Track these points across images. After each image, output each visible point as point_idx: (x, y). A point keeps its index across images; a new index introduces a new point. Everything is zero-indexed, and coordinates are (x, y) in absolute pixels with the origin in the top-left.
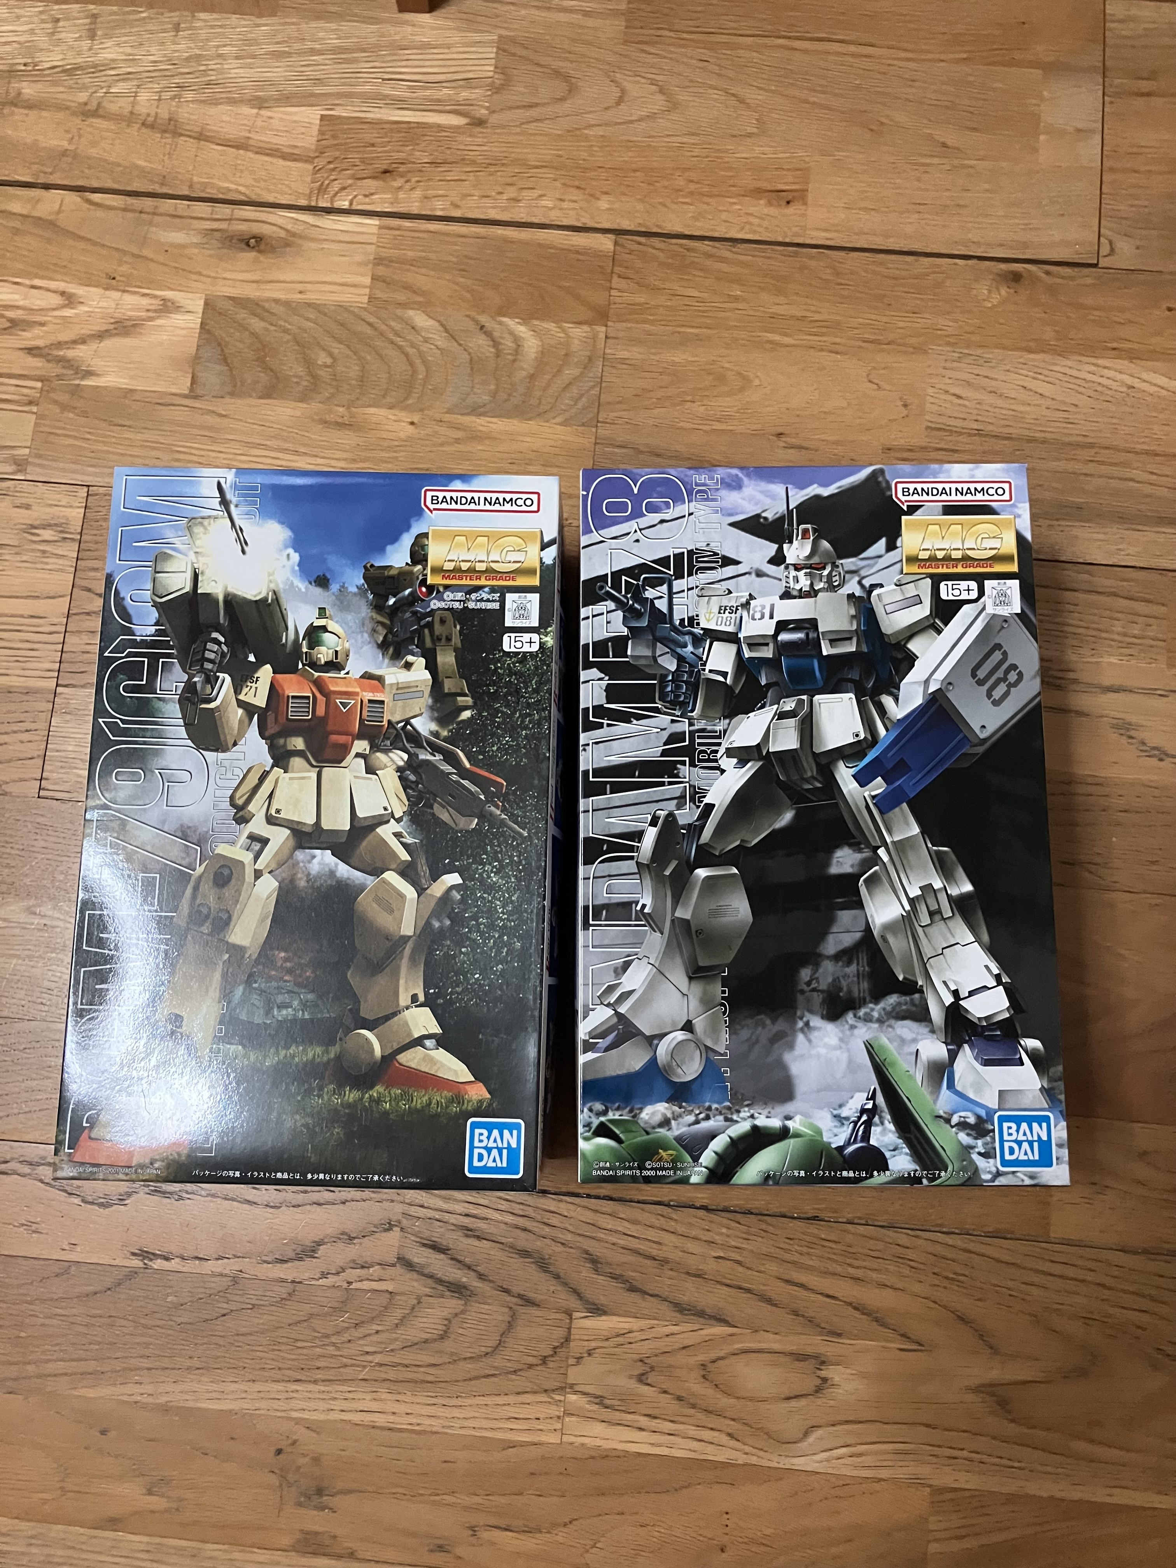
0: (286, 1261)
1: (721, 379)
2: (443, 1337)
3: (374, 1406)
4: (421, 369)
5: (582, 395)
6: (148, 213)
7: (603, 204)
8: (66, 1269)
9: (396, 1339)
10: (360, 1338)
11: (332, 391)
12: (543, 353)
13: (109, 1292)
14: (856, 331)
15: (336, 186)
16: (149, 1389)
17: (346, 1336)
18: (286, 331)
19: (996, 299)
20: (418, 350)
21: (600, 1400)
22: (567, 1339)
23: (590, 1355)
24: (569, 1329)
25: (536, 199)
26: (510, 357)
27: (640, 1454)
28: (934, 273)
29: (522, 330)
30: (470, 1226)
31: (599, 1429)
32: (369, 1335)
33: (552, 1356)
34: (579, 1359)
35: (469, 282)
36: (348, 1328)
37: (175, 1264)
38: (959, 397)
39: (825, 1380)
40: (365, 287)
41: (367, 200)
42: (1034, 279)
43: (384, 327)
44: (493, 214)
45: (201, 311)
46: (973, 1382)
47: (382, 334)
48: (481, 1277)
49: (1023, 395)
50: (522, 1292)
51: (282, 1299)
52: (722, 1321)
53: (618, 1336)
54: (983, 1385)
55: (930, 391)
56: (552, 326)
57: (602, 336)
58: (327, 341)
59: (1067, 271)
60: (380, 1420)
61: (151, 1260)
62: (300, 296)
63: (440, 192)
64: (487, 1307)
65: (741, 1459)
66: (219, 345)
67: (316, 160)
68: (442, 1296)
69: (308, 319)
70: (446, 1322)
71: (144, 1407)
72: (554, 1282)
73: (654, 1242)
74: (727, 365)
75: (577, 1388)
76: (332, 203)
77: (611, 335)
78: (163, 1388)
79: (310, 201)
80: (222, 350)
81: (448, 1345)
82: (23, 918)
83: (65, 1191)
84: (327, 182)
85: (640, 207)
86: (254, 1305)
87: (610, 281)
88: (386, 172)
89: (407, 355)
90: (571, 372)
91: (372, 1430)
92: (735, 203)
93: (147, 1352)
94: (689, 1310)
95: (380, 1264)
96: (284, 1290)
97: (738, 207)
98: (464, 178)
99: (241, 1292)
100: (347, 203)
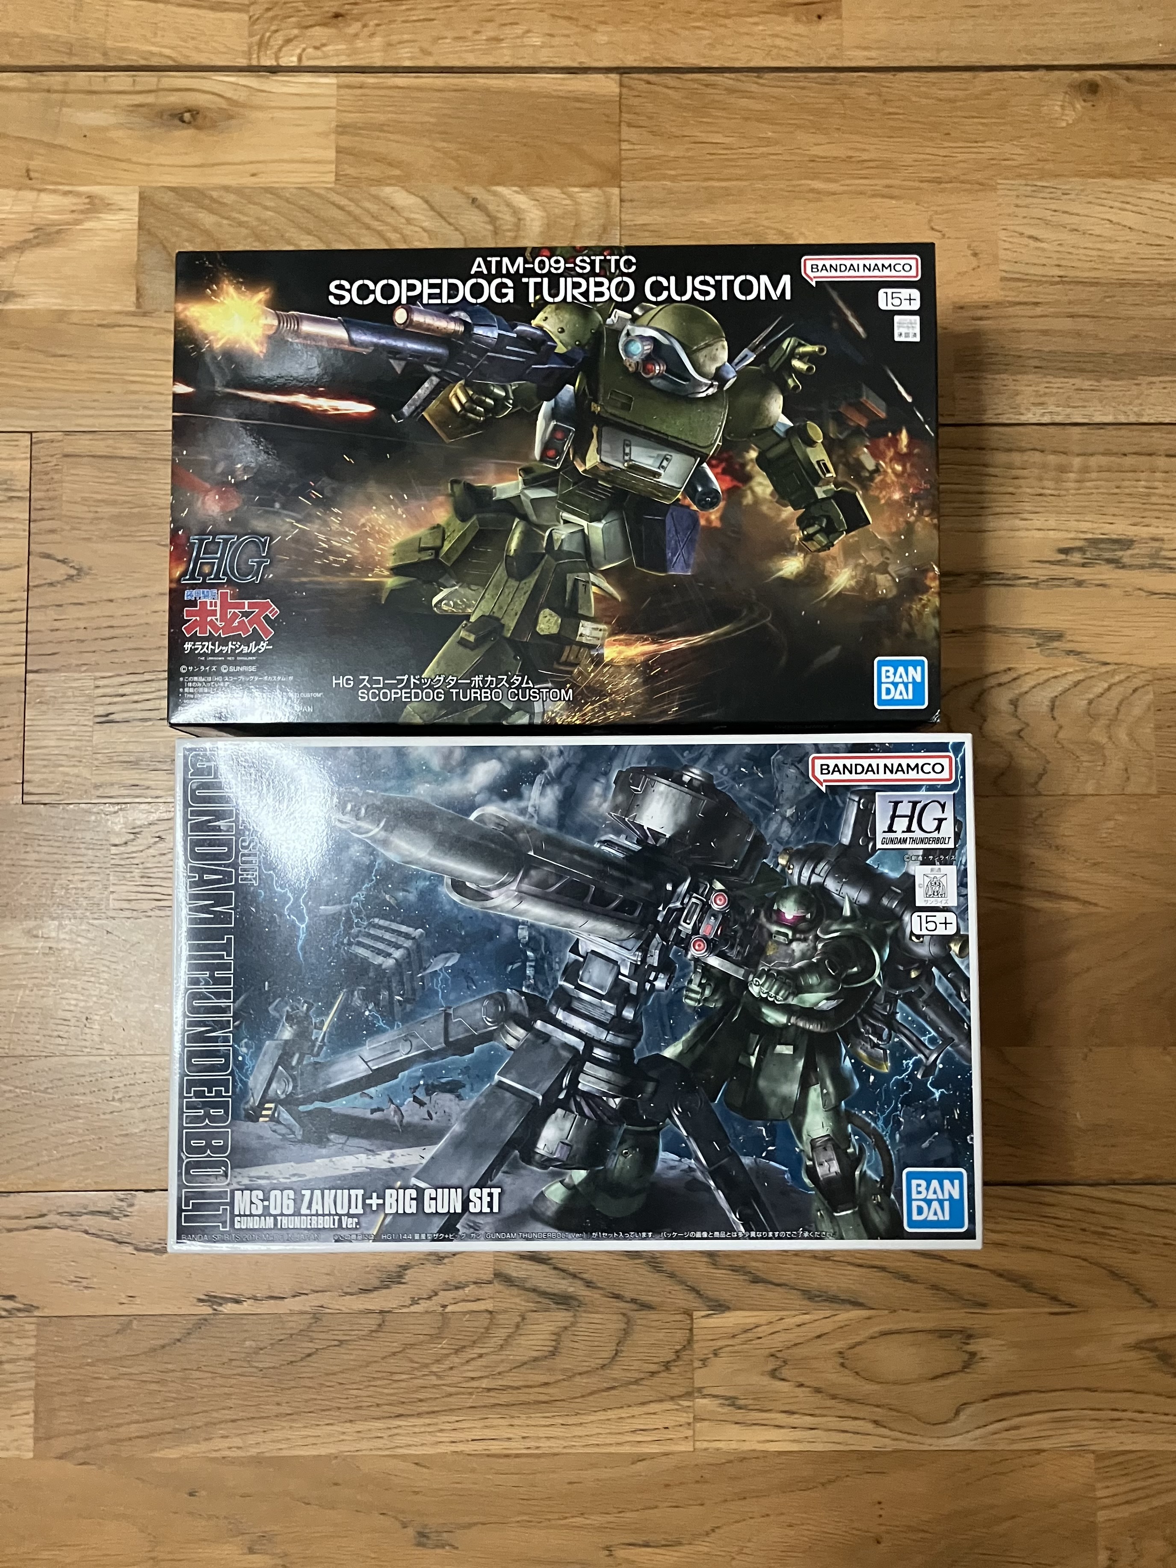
0: (371, 1291)
2: (553, 1353)
3: (489, 1433)
6: (56, 92)
7: (601, 36)
8: (126, 1324)
9: (502, 1361)
10: (463, 1364)
12: (549, 226)
13: (178, 1344)
14: (911, 170)
15: (279, 39)
16: (238, 1441)
17: (447, 1364)
18: (241, 224)
19: (1070, 116)
20: (401, 234)
21: (732, 1402)
22: (690, 1341)
23: (716, 1355)
24: (691, 1330)
25: (521, 37)
26: (509, 234)
27: (780, 1453)
28: (998, 90)
29: (521, 200)
31: (734, 1432)
32: (473, 1359)
33: (674, 1361)
34: (704, 1361)
35: (452, 147)
36: (448, 1355)
37: (246, 1307)
38: (1036, 239)
39: (973, 1354)
40: (330, 162)
41: (319, 53)
42: (1114, 89)
43: (358, 211)
44: (472, 60)
45: (136, 206)
46: (1132, 1340)
47: (356, 219)
48: (589, 1284)
49: (1109, 231)
50: (636, 1297)
51: (372, 1331)
52: (857, 1304)
53: (746, 1331)
54: (1142, 1342)
55: (1002, 235)
56: (555, 192)
57: (616, 200)
59: (1153, 75)
60: (495, 1447)
61: (221, 1304)
62: (254, 179)
63: (406, 37)
64: (600, 1316)
65: (889, 1445)
66: (165, 247)
67: (251, 8)
68: (547, 1310)
69: (266, 208)
70: (554, 1337)
71: (233, 1461)
72: (668, 1281)
74: (766, 223)
75: (705, 1392)
76: (277, 60)
77: (627, 197)
78: (251, 1440)
79: (250, 59)
80: (169, 254)
81: (562, 1362)
82: (23, 942)
83: (114, 1240)
84: (268, 34)
85: (646, 37)
86: (341, 1341)
87: (619, 132)
88: (337, 16)
91: (487, 1459)
92: (756, 24)
93: (229, 1403)
94: (820, 1296)
95: (475, 1283)
96: (372, 1322)
97: (761, 28)
98: (432, 17)
99: (325, 1329)
100: (295, 59)
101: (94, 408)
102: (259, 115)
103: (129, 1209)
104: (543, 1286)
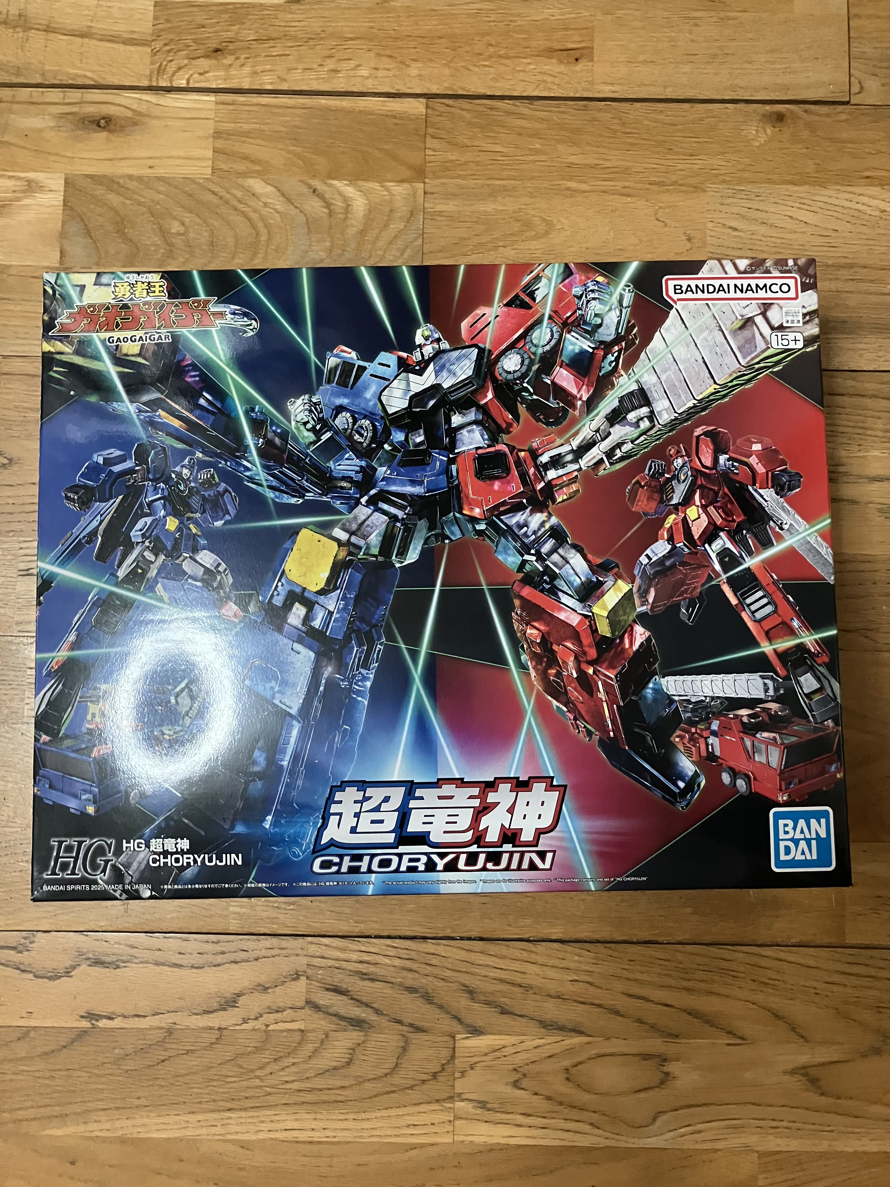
0: (212, 1012)
1: (527, 224)
2: (348, 1064)
3: (296, 1125)
4: (263, 231)
5: (407, 247)
6: (6, 102)
7: (414, 71)
8: (25, 1033)
9: (310, 1069)
10: (280, 1070)
11: (187, 256)
12: (371, 210)
13: (65, 1050)
14: (642, 175)
15: (172, 67)
16: (107, 1126)
17: (268, 1070)
18: (140, 204)
19: (763, 138)
20: (259, 214)
21: (483, 1105)
22: (453, 1057)
23: (472, 1068)
24: (454, 1048)
25: (353, 69)
26: (341, 216)
27: (519, 1146)
28: (708, 117)
29: (350, 191)
30: (364, 971)
31: (484, 1128)
32: (288, 1067)
33: (440, 1072)
34: (463, 1073)
35: (299, 150)
36: (268, 1063)
37: (117, 1023)
38: (735, 229)
39: (667, 1074)
40: (209, 159)
41: (202, 77)
42: (795, 117)
43: (228, 196)
45: (62, 189)
46: (790, 1067)
47: (227, 202)
48: (377, 1012)
49: (790, 225)
50: (412, 1022)
51: (212, 1043)
52: (580, 1032)
53: (495, 1051)
54: (797, 1068)
55: (710, 225)
56: (376, 186)
57: (421, 192)
58: (178, 211)
59: (825, 109)
60: (303, 1136)
61: (97, 1020)
62: (150, 171)
63: (268, 67)
64: (384, 1036)
65: (603, 1142)
66: (82, 220)
67: (153, 43)
68: (345, 1030)
69: (159, 192)
70: (351, 1051)
71: (104, 1140)
72: (438, 1011)
73: (520, 972)
74: (532, 212)
75: (464, 1097)
76: (171, 82)
77: (429, 189)
78: (118, 1124)
79: (151, 80)
80: (85, 225)
81: (355, 1070)
83: (18, 968)
84: (165, 63)
85: (446, 71)
86: (188, 1050)
87: (425, 142)
88: (217, 50)
89: (249, 219)
90: (396, 226)
91: (296, 1145)
92: (529, 64)
93: (100, 1096)
94: (552, 1026)
95: (291, 1008)
96: (213, 1036)
97: (532, 67)
98: (287, 53)
99: (175, 1041)
100: (184, 82)
101: (25, 339)
102: (155, 122)
103: (32, 945)
104: (342, 1012)
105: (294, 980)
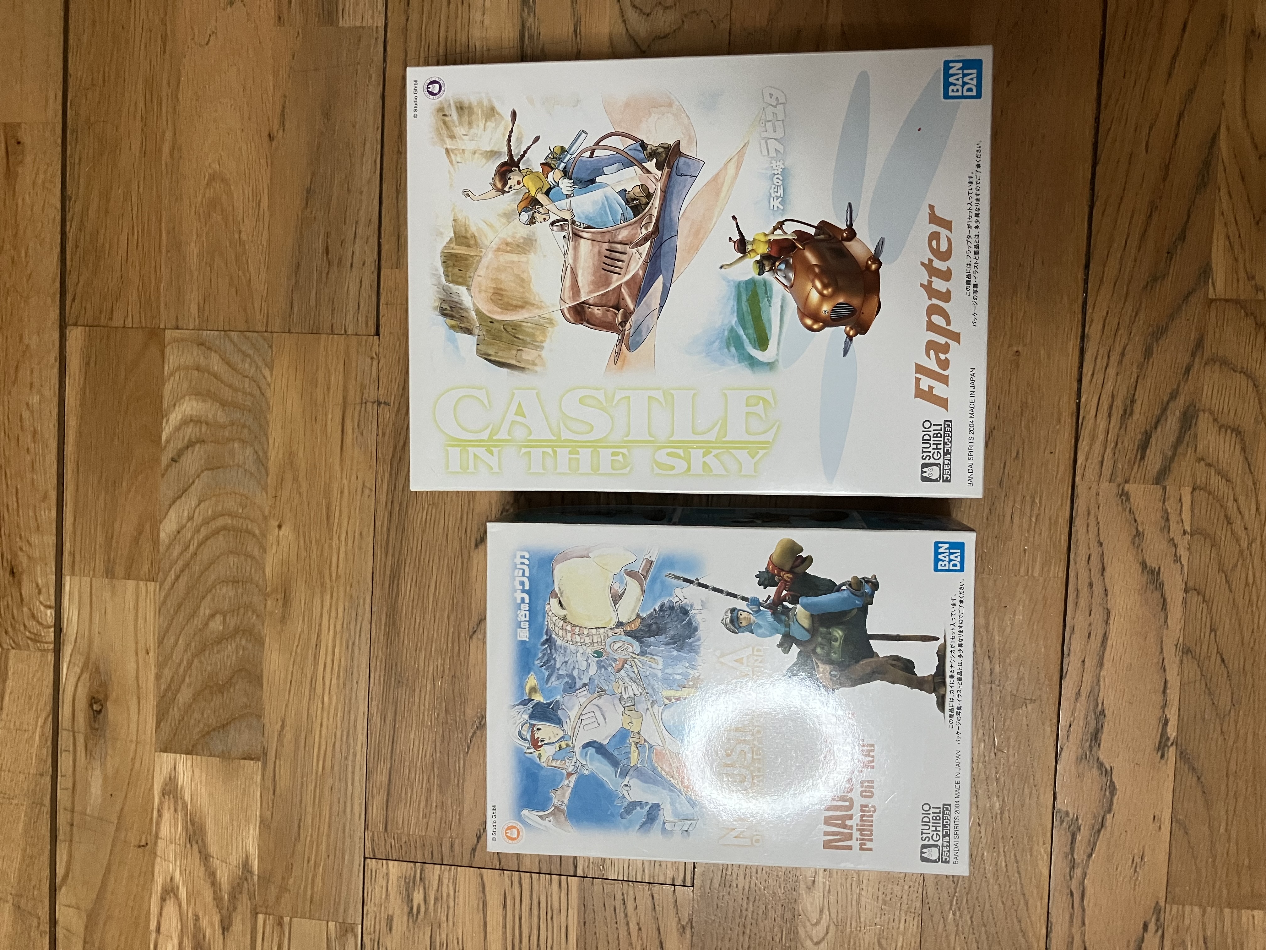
0: (1165, 600)
1: (214, 204)
2: (1239, 433)
4: (220, 522)
5: (240, 350)
6: (73, 816)
7: (33, 341)
8: (1179, 825)
9: (1243, 481)
10: (1242, 518)
11: (250, 613)
12: (199, 393)
13: (1202, 779)
15: (31, 624)
17: (1242, 533)
18: (190, 664)
20: (201, 526)
22: (1237, 302)
23: (1253, 278)
24: (1227, 301)
25: (32, 412)
26: (203, 430)
29: (175, 418)
30: (1121, 412)
32: (1238, 509)
33: (1255, 317)
34: (1258, 289)
35: (126, 478)
36: (1232, 531)
37: (1172, 715)
40: (137, 586)
41: (43, 590)
43: (181, 563)
44: (52, 457)
45: (173, 755)
47: (187, 565)
48: (1174, 396)
50: (1190, 351)
51: (1204, 601)
52: (1213, 140)
53: (1233, 248)
56: (168, 388)
57: (177, 333)
58: (197, 622)
61: (1168, 739)
62: (151, 654)
63: (31, 513)
64: (1206, 387)
66: (208, 733)
68: (1196, 436)
69: (176, 643)
70: (1223, 430)
72: (1177, 320)
73: (1132, 217)
74: (199, 199)
76: (50, 627)
77: (174, 323)
79: (49, 650)
80: (214, 730)
81: (1247, 425)
82: (818, 894)
83: (1099, 831)
84: (27, 633)
85: (33, 302)
86: (1211, 630)
87: (117, 328)
88: (12, 573)
89: (207, 538)
90: (216, 364)
92: (23, 200)
95: (1164, 502)
96: (1195, 600)
97: (27, 197)
98: (14, 490)
99: (1198, 645)
100: (49, 612)
101: (345, 802)
102: (96, 645)
103: (1071, 815)
104: (1172, 439)
105: (1128, 499)
